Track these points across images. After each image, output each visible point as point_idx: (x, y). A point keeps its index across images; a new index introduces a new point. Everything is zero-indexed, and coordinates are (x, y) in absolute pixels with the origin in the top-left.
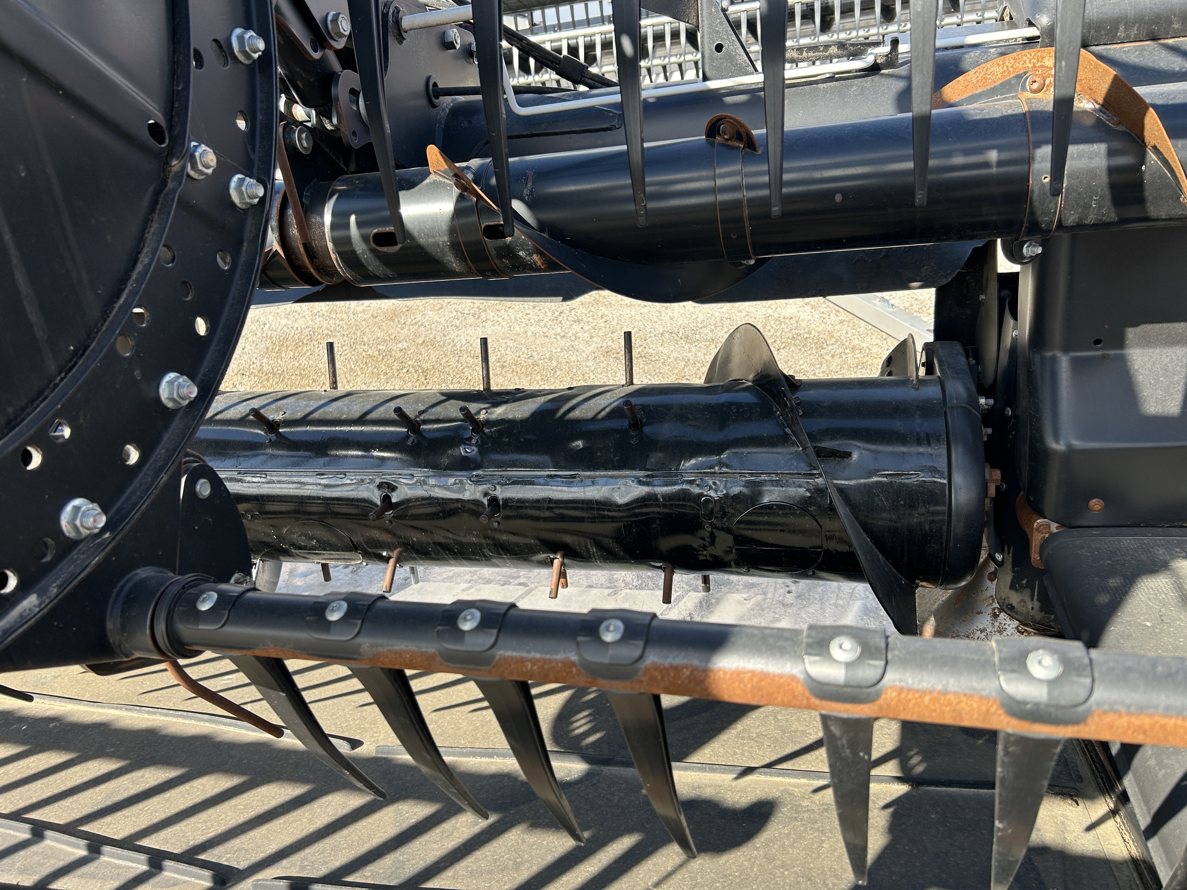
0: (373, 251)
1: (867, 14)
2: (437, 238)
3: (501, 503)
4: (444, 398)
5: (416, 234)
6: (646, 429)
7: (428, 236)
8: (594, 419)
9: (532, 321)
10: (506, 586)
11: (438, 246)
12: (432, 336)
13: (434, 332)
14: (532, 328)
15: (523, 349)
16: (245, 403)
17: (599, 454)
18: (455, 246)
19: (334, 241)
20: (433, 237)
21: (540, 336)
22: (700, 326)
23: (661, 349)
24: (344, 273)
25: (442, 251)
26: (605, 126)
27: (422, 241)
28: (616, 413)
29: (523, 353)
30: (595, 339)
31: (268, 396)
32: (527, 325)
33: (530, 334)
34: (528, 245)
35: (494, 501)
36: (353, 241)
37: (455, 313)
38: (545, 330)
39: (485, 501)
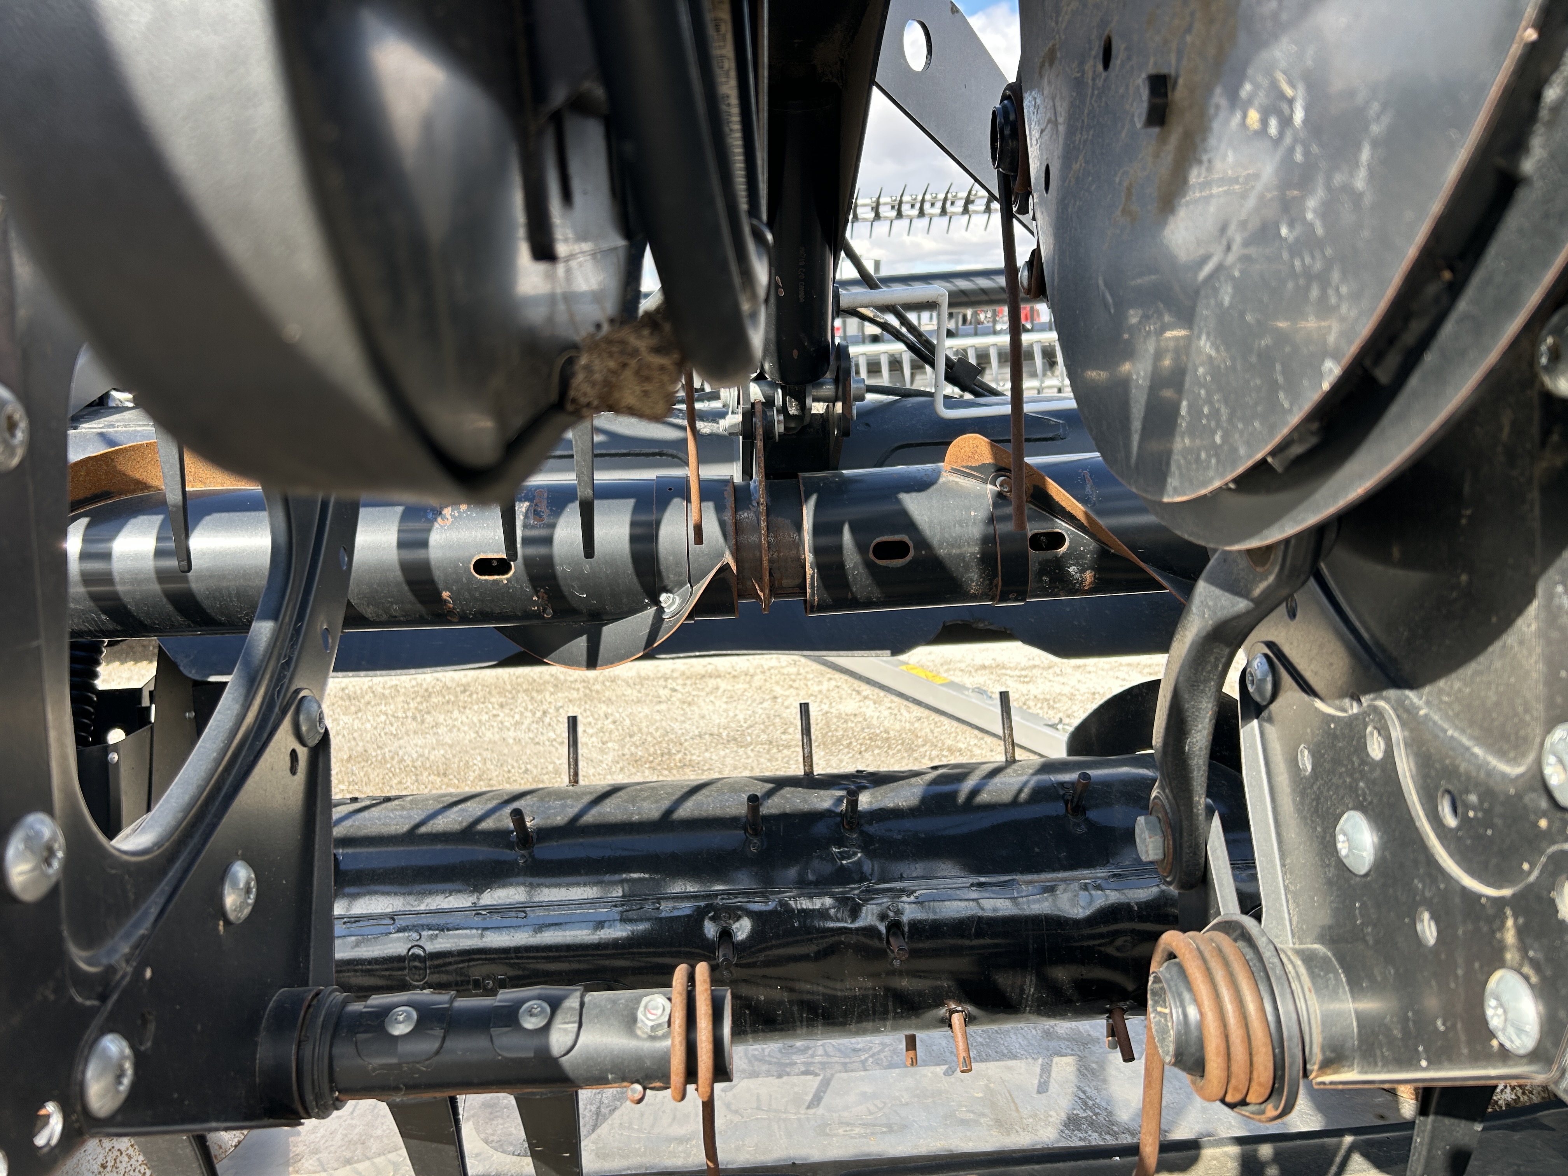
0: (869, 565)
2: (964, 549)
3: (906, 929)
5: (935, 542)
7: (953, 546)
11: (964, 560)
15: (510, 761)
18: (987, 559)
19: (817, 551)
20: (960, 547)
21: (527, 743)
24: (813, 594)
25: (967, 568)
27: (942, 552)
30: (610, 745)
33: (511, 741)
34: (1084, 558)
35: (895, 927)
36: (845, 552)
39: (882, 928)
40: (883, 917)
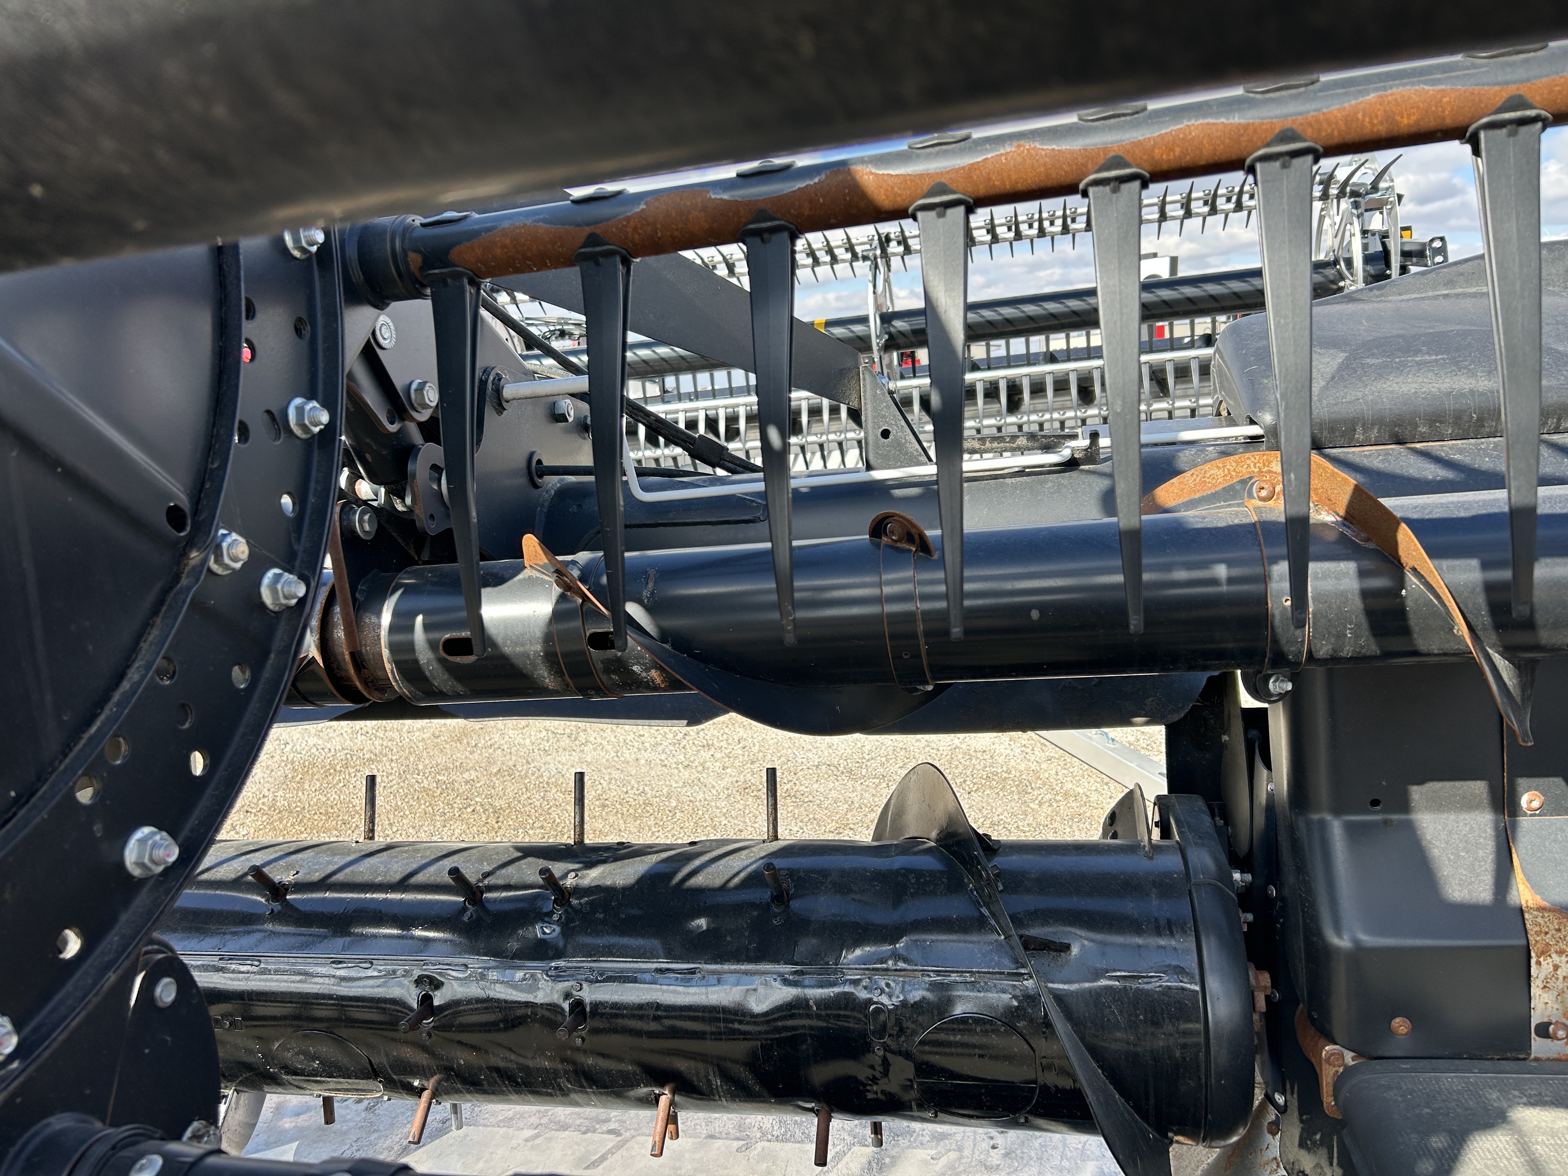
0: (441, 661)
1: (1061, 395)
2: (527, 647)
3: (588, 1009)
4: (519, 854)
5: (499, 640)
6: (795, 904)
7: (516, 644)
8: (723, 888)
9: (647, 745)
10: (589, 1135)
11: (529, 655)
12: (511, 763)
13: (514, 758)
14: (647, 755)
16: (244, 858)
17: (729, 939)
18: (550, 657)
19: (392, 647)
20: (522, 645)
22: (867, 757)
23: (815, 786)
24: (400, 688)
25: (533, 664)
26: (747, 517)
27: (507, 650)
28: (753, 880)
29: (632, 788)
30: (729, 770)
31: (277, 848)
32: (639, 750)
34: (644, 658)
35: (578, 1005)
36: (417, 648)
37: (544, 733)
38: (663, 757)
39: (566, 1006)
40: (567, 996)
